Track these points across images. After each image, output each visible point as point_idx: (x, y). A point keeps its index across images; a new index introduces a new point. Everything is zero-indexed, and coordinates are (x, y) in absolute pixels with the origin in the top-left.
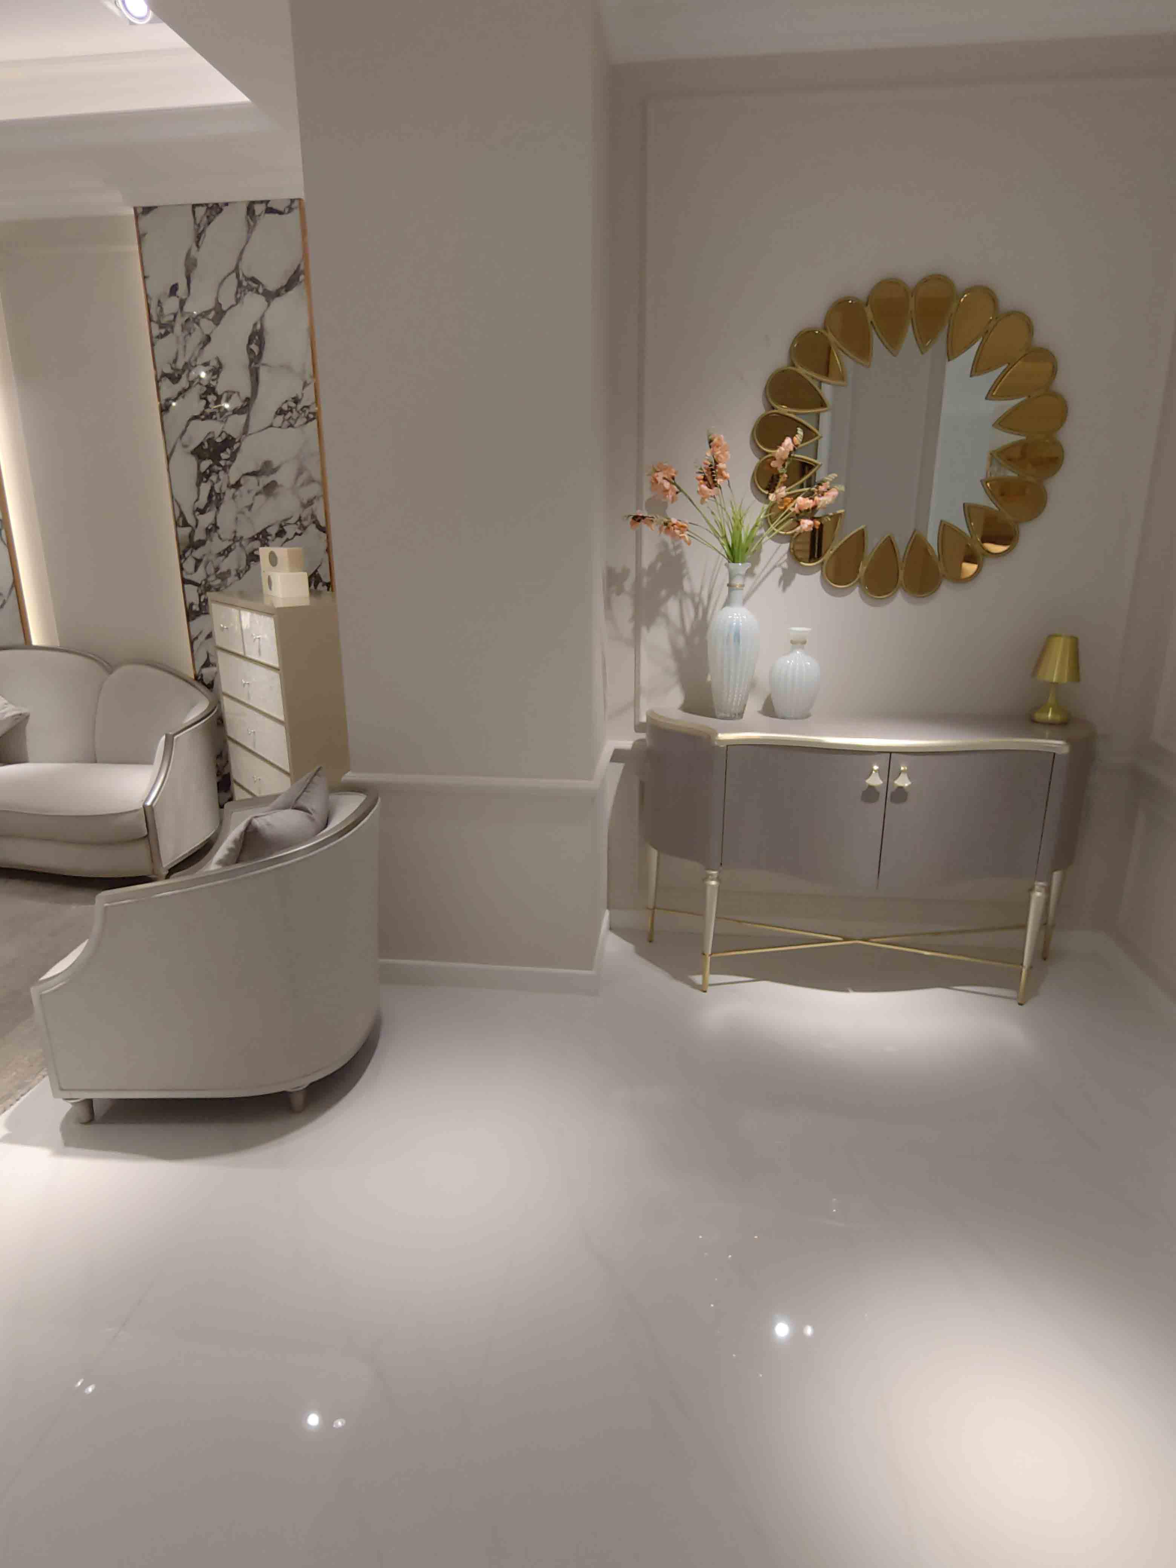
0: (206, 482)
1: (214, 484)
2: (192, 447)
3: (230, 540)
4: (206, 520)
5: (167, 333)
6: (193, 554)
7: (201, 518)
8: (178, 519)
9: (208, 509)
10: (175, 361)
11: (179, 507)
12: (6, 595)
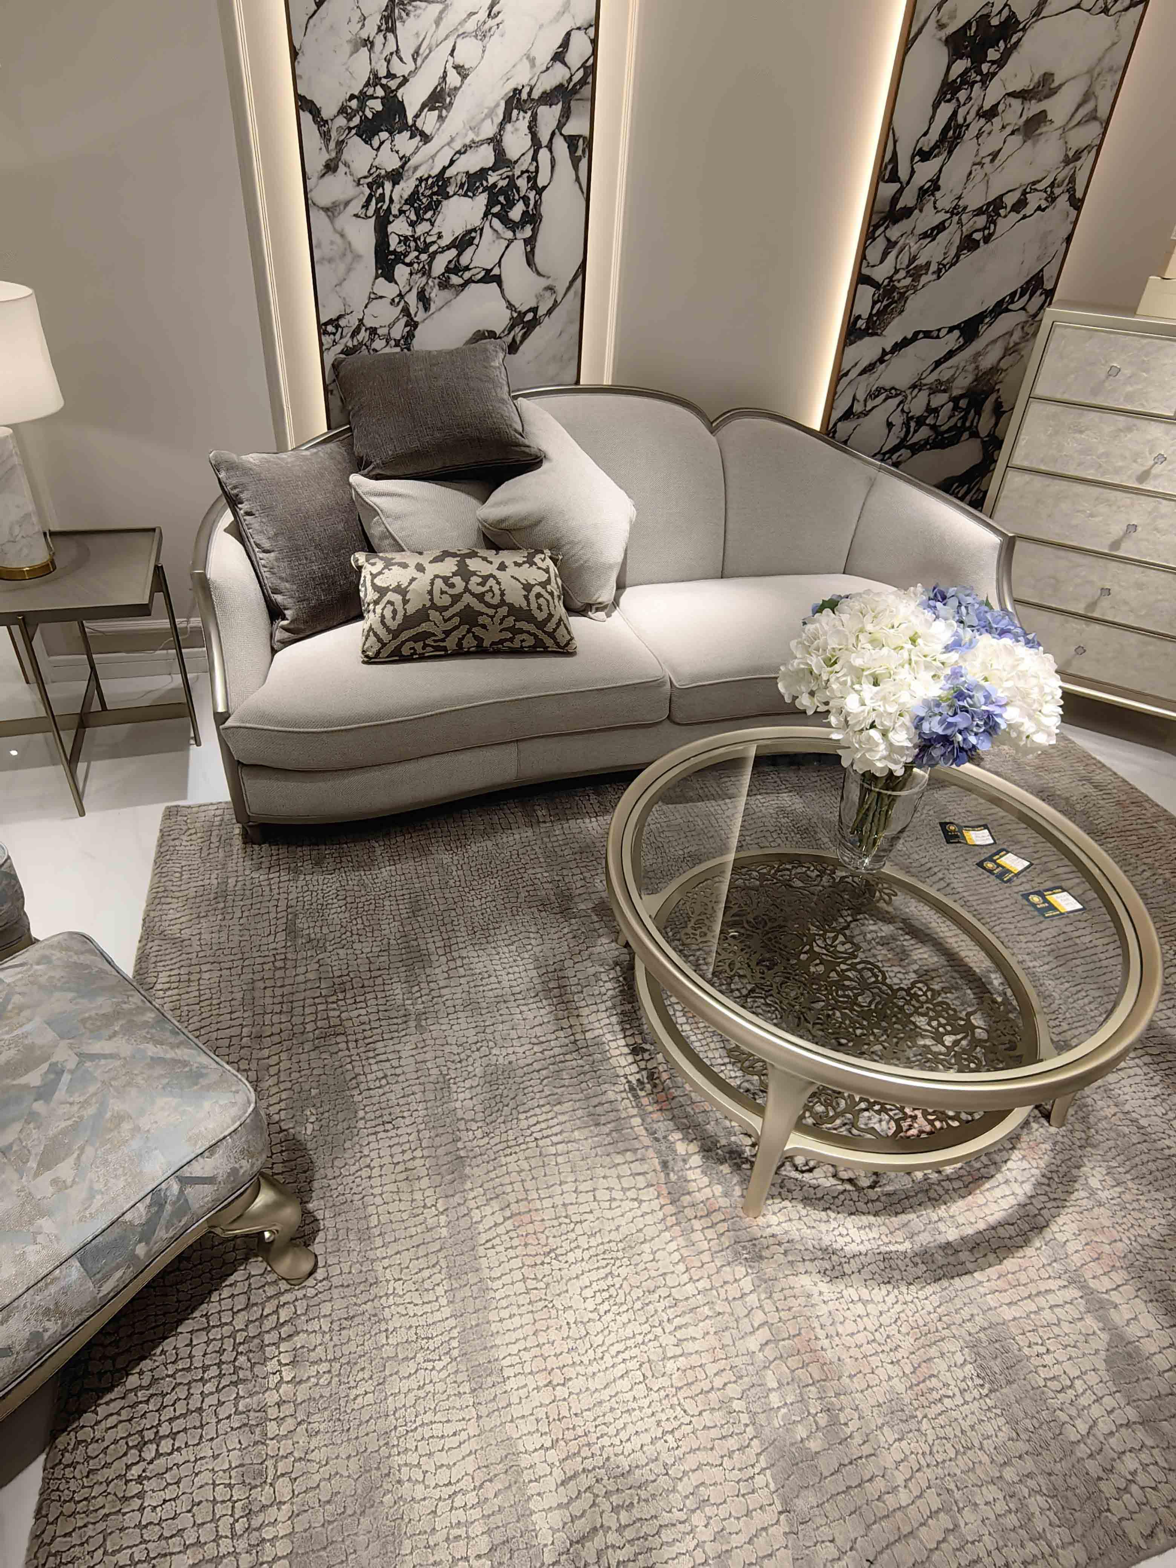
2: (951, 30)
3: (947, 212)
4: (926, 171)
6: (887, 231)
7: (920, 167)
8: (886, 167)
9: (934, 152)
11: (895, 143)
12: (561, 290)
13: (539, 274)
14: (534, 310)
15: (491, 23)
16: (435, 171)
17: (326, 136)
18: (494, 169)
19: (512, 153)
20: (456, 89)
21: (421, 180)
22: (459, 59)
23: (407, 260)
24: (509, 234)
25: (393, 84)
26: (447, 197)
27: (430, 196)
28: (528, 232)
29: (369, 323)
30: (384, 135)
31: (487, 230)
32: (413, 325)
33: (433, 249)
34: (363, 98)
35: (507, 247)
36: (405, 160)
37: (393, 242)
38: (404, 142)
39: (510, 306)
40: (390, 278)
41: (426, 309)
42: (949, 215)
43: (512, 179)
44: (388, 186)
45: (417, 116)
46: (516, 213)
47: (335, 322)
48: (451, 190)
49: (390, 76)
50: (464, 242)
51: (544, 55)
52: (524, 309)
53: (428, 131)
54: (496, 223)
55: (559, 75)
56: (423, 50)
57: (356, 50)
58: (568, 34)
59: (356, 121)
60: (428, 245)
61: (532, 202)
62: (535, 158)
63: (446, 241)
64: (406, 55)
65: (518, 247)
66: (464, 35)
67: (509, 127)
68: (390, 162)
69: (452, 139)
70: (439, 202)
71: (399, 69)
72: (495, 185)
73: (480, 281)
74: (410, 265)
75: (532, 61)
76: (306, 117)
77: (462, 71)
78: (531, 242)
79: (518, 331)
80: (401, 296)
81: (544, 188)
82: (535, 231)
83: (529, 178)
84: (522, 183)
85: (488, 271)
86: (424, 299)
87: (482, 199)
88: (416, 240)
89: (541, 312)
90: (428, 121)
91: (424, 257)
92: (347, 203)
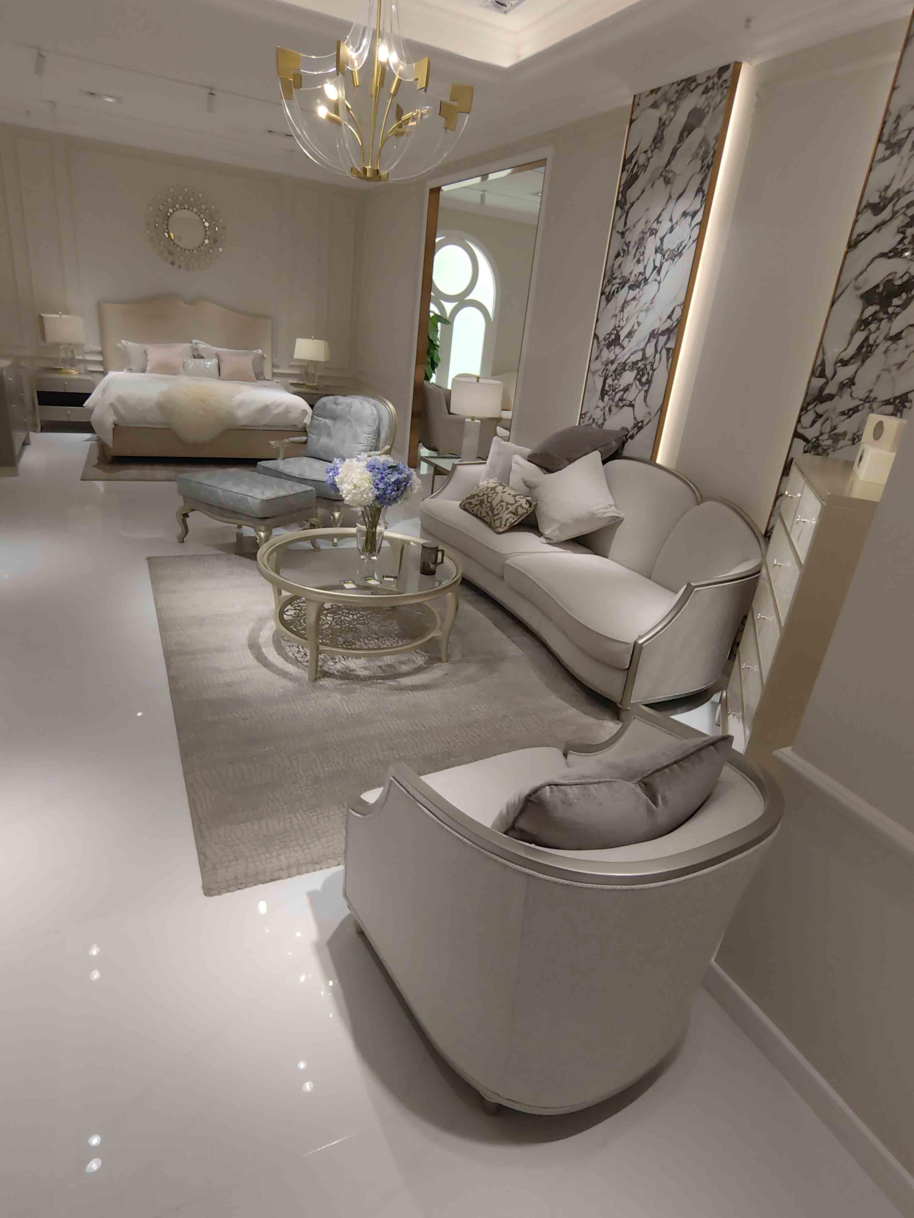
0: (863, 330)
1: (870, 334)
2: (864, 290)
3: (861, 400)
4: (845, 373)
5: (892, 154)
6: (817, 407)
7: (841, 370)
8: (817, 368)
9: (852, 361)
10: (887, 188)
11: (824, 354)
12: (653, 415)
13: (647, 406)
14: (642, 422)
15: (651, 306)
16: (624, 361)
17: (598, 347)
18: (641, 360)
19: (648, 355)
20: (636, 330)
21: (619, 364)
22: (639, 320)
23: (609, 394)
24: (640, 388)
25: (619, 329)
26: (625, 370)
27: (620, 370)
28: (646, 388)
29: (593, 417)
30: (613, 347)
31: (634, 386)
32: (605, 420)
33: (617, 390)
34: (610, 334)
35: (639, 393)
36: (616, 356)
37: (607, 386)
38: (618, 349)
39: (635, 418)
40: (603, 400)
41: (610, 414)
42: (862, 402)
43: (645, 365)
44: (610, 365)
45: (623, 340)
46: (644, 379)
47: (585, 414)
48: (626, 368)
49: (619, 326)
50: (626, 389)
51: (665, 317)
52: (639, 420)
53: (625, 345)
54: (637, 382)
55: (669, 324)
56: (630, 317)
57: (612, 318)
58: (674, 309)
59: (607, 342)
60: (616, 389)
61: (650, 375)
62: (654, 357)
63: (621, 388)
64: (625, 319)
65: (642, 393)
66: (642, 311)
67: (649, 344)
68: (612, 357)
69: (631, 349)
70: (622, 373)
71: (622, 324)
72: (640, 367)
73: (628, 406)
74: (609, 396)
75: (661, 319)
76: (595, 340)
77: (639, 324)
78: (647, 391)
79: (636, 430)
80: (604, 408)
81: (656, 369)
82: (649, 387)
83: (651, 365)
84: (648, 367)
85: (631, 402)
86: (610, 410)
87: (635, 372)
88: (613, 386)
89: (645, 423)
90: (625, 344)
91: (614, 393)
92: (598, 371)
